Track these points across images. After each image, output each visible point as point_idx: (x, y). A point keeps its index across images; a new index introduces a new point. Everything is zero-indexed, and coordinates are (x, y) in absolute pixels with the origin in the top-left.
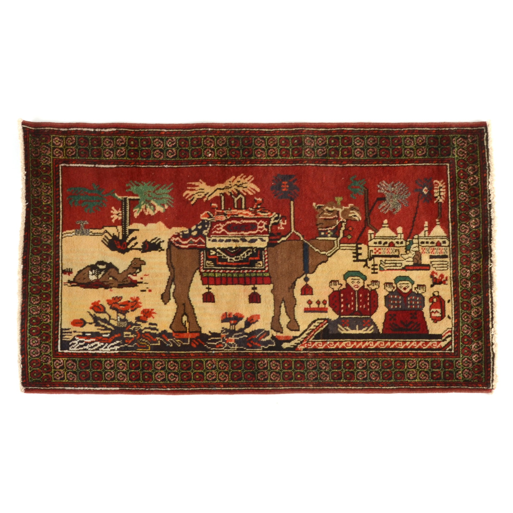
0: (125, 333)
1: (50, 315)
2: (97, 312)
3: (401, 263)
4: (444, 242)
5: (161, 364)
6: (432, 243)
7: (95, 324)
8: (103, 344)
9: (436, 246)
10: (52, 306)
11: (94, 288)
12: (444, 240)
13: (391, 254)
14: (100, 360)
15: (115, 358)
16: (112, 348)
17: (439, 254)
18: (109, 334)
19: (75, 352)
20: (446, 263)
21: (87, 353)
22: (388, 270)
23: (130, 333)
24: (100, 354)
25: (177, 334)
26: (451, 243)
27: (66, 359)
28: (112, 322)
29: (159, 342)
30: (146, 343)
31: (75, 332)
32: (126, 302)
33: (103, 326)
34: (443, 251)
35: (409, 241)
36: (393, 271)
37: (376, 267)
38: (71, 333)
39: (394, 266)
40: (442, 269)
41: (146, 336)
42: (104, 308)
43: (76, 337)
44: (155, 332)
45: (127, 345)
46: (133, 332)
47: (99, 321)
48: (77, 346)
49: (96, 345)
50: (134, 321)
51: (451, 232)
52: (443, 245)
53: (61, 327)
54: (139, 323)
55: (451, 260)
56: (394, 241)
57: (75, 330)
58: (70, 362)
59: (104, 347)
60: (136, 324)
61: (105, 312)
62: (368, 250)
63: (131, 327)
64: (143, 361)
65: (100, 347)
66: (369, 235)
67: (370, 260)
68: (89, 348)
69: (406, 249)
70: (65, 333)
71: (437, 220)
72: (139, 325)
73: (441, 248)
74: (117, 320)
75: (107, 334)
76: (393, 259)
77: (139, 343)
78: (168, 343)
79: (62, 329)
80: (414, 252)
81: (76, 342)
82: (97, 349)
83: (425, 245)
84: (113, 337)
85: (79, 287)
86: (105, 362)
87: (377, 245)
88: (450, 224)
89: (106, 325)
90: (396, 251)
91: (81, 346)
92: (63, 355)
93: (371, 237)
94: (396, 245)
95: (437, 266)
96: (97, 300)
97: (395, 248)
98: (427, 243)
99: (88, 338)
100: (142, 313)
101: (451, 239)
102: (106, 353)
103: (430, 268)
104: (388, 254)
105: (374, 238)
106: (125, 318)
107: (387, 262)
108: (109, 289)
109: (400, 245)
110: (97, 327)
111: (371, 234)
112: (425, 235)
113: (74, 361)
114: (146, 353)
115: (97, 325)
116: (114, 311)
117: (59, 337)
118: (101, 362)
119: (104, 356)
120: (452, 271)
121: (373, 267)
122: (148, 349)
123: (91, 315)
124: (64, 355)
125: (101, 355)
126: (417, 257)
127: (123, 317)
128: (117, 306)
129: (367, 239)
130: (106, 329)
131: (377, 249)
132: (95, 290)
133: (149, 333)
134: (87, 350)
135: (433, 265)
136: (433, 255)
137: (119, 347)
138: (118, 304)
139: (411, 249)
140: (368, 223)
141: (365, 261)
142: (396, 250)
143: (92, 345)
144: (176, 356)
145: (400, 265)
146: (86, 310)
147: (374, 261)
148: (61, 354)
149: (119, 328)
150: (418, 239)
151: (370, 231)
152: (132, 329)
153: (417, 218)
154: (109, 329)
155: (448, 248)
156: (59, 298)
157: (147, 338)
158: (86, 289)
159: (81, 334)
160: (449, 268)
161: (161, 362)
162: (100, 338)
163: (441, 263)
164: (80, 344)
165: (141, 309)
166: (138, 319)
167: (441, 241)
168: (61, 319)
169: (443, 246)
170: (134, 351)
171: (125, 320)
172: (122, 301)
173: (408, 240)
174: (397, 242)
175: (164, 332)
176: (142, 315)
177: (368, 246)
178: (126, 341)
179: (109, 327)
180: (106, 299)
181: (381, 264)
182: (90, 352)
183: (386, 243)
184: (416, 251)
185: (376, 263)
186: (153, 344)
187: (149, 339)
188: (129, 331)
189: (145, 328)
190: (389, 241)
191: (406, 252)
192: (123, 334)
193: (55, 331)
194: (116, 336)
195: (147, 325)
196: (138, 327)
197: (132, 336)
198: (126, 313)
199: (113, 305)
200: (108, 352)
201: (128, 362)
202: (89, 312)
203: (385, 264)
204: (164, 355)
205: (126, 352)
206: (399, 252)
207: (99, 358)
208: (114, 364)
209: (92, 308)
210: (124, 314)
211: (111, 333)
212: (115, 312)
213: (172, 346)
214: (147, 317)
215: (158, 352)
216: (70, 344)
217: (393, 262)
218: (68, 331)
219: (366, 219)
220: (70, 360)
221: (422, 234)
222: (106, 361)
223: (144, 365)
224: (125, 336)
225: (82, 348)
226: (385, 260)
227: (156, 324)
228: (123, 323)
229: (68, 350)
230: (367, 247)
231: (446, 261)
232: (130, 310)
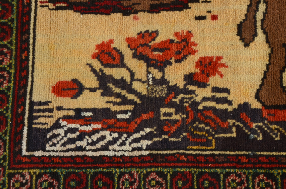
0: (163, 110)
1: (9, 73)
2: (106, 66)
5: (238, 180)
7: (102, 91)
8: (116, 135)
10: (14, 53)
11: (101, 13)
14: (111, 173)
15: (141, 168)
16: (135, 145)
18: (130, 114)
19: (58, 154)
21: (84, 156)
23: (172, 110)
24: (110, 157)
25: (273, 111)
27: (38, 171)
28: (137, 86)
29: (234, 129)
30: (207, 131)
31: (59, 108)
32: (166, 42)
33: (118, 95)
38: (51, 111)
41: (207, 117)
42: (122, 57)
43: (61, 121)
44: (225, 106)
45: (166, 137)
46: (179, 108)
47: (111, 85)
48: (63, 141)
49: (103, 138)
50: (181, 84)
53: (30, 98)
54: (191, 88)
57: (59, 104)
58: (45, 178)
59: (118, 143)
60: (185, 91)
61: (122, 65)
63: (175, 98)
64: (200, 174)
65: (111, 143)
68: (88, 144)
70: (39, 111)
72: (193, 92)
74: (147, 82)
75: (125, 112)
77: (191, 133)
78: (254, 132)
79: (32, 103)
81: (61, 132)
82: (105, 148)
84: (138, 121)
85: (71, 12)
86: (119, 177)
89: (124, 92)
91: (72, 141)
92: (32, 162)
96: (106, 39)
99: (87, 121)
100: (197, 67)
102: (123, 156)
106: (163, 77)
108: (132, 16)
110: (106, 99)
113: (55, 176)
114: (206, 155)
115: (107, 92)
116: (142, 62)
117: (26, 122)
118: (111, 176)
119: (118, 162)
122: (211, 145)
123: (94, 71)
124: (34, 162)
125: (112, 161)
127: (158, 75)
128: (147, 52)
130: (125, 101)
132: (104, 17)
133: (213, 109)
134: (85, 150)
137: (149, 142)
138: (150, 47)
143: (95, 138)
144: (270, 163)
146: (85, 61)
148: (27, 160)
149: (151, 99)
152: (177, 100)
154: (131, 102)
156: (29, 34)
157: (208, 121)
158: (86, 16)
159: (72, 113)
161: (240, 176)
162: (111, 121)
164: (70, 136)
165: (196, 57)
166: (190, 78)
168: (32, 81)
170: (181, 151)
171: (163, 81)
172: (158, 40)
175: (245, 107)
176: (198, 71)
178: (166, 129)
179: (131, 97)
180: (126, 36)
182: (90, 154)
186: (222, 135)
187: (213, 125)
188: (171, 105)
189: (205, 99)
192: (159, 112)
193: (19, 107)
194: (145, 117)
195: (207, 92)
196: (189, 96)
197: (178, 117)
198: (166, 67)
199: (140, 49)
200: (127, 154)
201: (169, 177)
202: (90, 65)
204: (245, 160)
205: (165, 152)
207: (107, 168)
208: (140, 182)
209: (96, 56)
210: (161, 69)
211: (133, 112)
212: (143, 65)
213: (260, 138)
214: (208, 76)
215: (232, 153)
216: (48, 136)
218: (45, 107)
220: (45, 173)
222: (122, 174)
223: (203, 183)
224: (162, 118)
225: (73, 146)
227: (227, 91)
228: (158, 88)
229: (44, 150)
232: (173, 61)
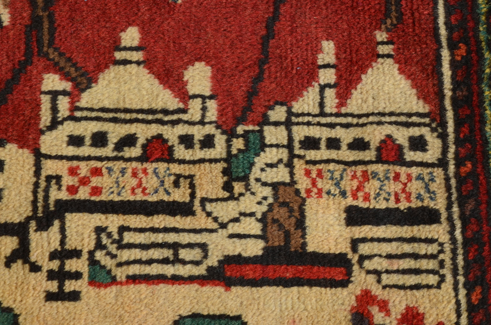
3: (203, 247)
4: (418, 144)
6: (359, 145)
9: (379, 160)
12: (415, 132)
13: (153, 198)
17: (392, 204)
20: (433, 249)
22: (134, 279)
26: (452, 149)
34: (415, 187)
35: (246, 135)
36: (162, 288)
37: (72, 265)
39: (165, 261)
40: (412, 280)
51: (448, 93)
52: (410, 155)
55: (458, 234)
56: (172, 134)
62: (37, 173)
66: (45, 101)
67: (44, 225)
69: (225, 172)
71: (381, 36)
73: (403, 170)
76: (160, 221)
80: (267, 191)
83: (323, 153)
87: (86, 150)
88: (445, 54)
90: (176, 184)
93: (54, 109)
94: (181, 152)
95: (384, 264)
97: (176, 168)
98: (333, 144)
101: (451, 128)
103: (349, 273)
104: (139, 197)
105: (72, 118)
107: (128, 237)
109: (199, 154)
111: (54, 95)
112: (322, 105)
120: (462, 292)
121: (55, 265)
126: (281, 213)
129: (37, 117)
131: (84, 168)
135: (362, 259)
136: (361, 204)
139: (256, 173)
140: (46, 39)
141: (19, 230)
142: (178, 176)
145: (194, 254)
147: (63, 230)
150: (288, 124)
151: (52, 82)
153: (282, 26)
155: (438, 172)
160: (449, 278)
163: (407, 248)
167: (402, 136)
169: (413, 164)
173: (240, 129)
174: (187, 141)
177: (39, 157)
181: (99, 246)
183: (129, 140)
184: (275, 186)
185: (70, 244)
190: (144, 132)
191: (228, 187)
203: (121, 246)
206: (192, 186)
217: (160, 238)
219: (36, 22)
221: (307, 102)
226: (122, 229)
230: (30, 159)
231: (429, 241)
